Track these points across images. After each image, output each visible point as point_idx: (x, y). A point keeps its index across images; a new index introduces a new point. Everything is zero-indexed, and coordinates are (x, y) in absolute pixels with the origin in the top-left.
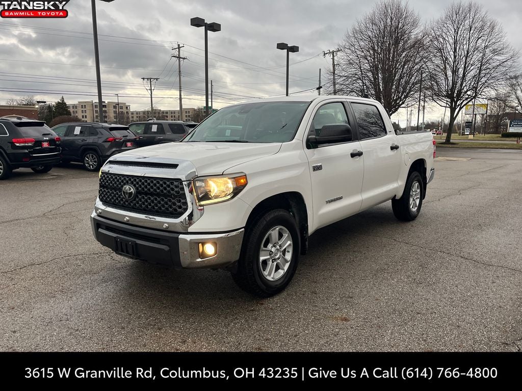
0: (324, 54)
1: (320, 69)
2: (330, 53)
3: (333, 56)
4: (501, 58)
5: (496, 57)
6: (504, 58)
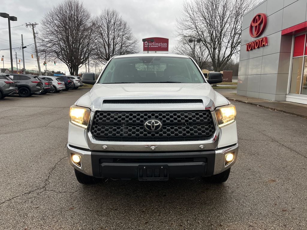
0: (27, 25)
1: (22, 35)
2: (30, 25)
3: (33, 27)
4: (131, 42)
5: (128, 41)
6: (132, 42)
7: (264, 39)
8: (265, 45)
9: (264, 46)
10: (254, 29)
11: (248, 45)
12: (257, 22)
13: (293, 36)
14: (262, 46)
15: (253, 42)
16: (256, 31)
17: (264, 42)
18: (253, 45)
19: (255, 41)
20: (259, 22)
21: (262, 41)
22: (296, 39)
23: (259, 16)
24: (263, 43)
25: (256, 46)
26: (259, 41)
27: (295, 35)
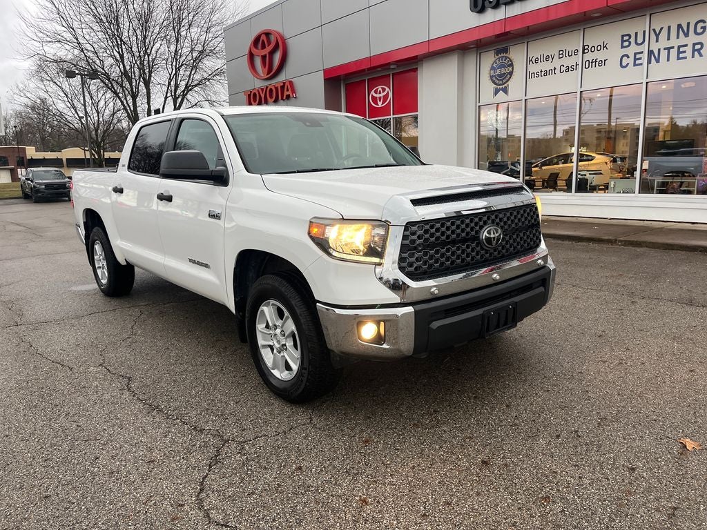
7: (287, 84)
8: (291, 96)
9: (288, 97)
10: (258, 61)
11: (249, 96)
12: (263, 47)
13: (342, 82)
14: (284, 98)
15: (262, 90)
16: (265, 67)
17: (288, 90)
18: (263, 96)
19: (267, 87)
20: (269, 49)
21: (283, 87)
22: (348, 87)
23: (267, 34)
24: (286, 93)
25: (271, 97)
26: (277, 89)
27: (344, 80)
